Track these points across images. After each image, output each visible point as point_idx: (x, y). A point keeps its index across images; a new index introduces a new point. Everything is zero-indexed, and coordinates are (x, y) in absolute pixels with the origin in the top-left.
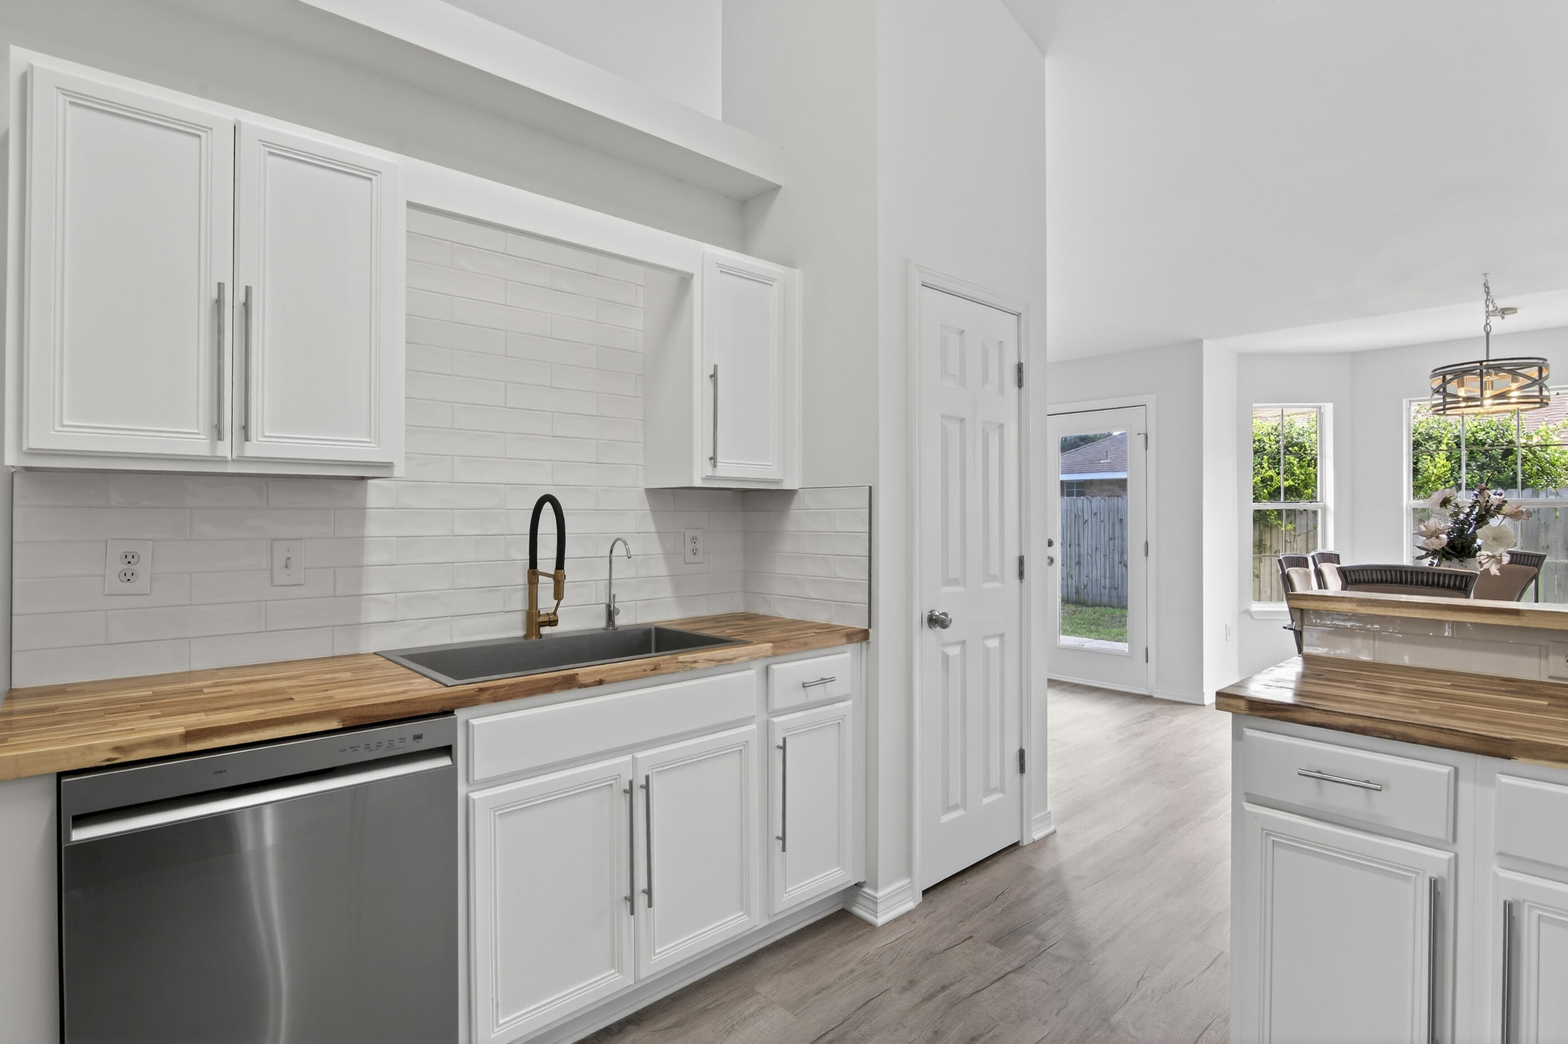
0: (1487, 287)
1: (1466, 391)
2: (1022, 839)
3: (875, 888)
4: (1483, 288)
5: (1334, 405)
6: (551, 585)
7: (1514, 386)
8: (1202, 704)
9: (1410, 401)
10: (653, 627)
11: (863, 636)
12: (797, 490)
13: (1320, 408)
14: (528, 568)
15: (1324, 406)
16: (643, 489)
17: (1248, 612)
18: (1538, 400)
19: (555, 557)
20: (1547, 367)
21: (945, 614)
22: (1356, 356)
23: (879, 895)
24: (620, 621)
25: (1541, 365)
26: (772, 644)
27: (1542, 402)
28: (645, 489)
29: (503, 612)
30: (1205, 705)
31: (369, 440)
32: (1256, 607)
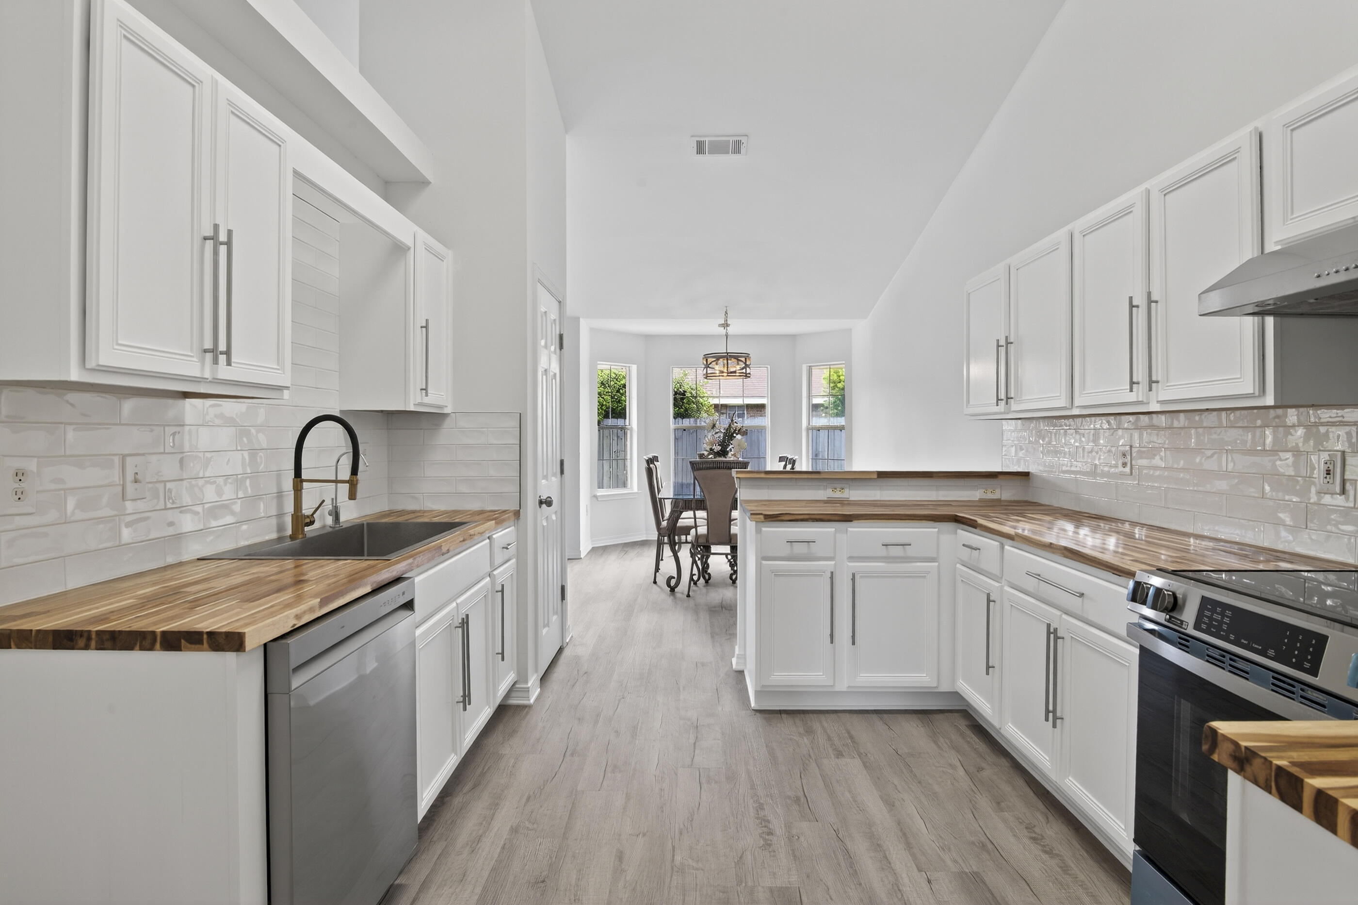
0: (726, 313)
1: (719, 368)
2: (563, 644)
3: (526, 682)
4: (725, 313)
5: (637, 367)
6: (291, 492)
7: (738, 367)
8: (579, 557)
9: (673, 368)
10: (365, 523)
11: (517, 514)
12: (450, 414)
13: (629, 367)
14: (293, 477)
15: (632, 366)
16: (339, 410)
17: (595, 497)
18: (745, 375)
19: (293, 468)
20: (750, 358)
21: (549, 497)
22: (648, 338)
23: (529, 685)
24: (343, 518)
25: (747, 356)
26: (494, 521)
27: (746, 376)
28: (340, 411)
29: (265, 517)
30: (581, 558)
31: (278, 367)
32: (601, 492)
